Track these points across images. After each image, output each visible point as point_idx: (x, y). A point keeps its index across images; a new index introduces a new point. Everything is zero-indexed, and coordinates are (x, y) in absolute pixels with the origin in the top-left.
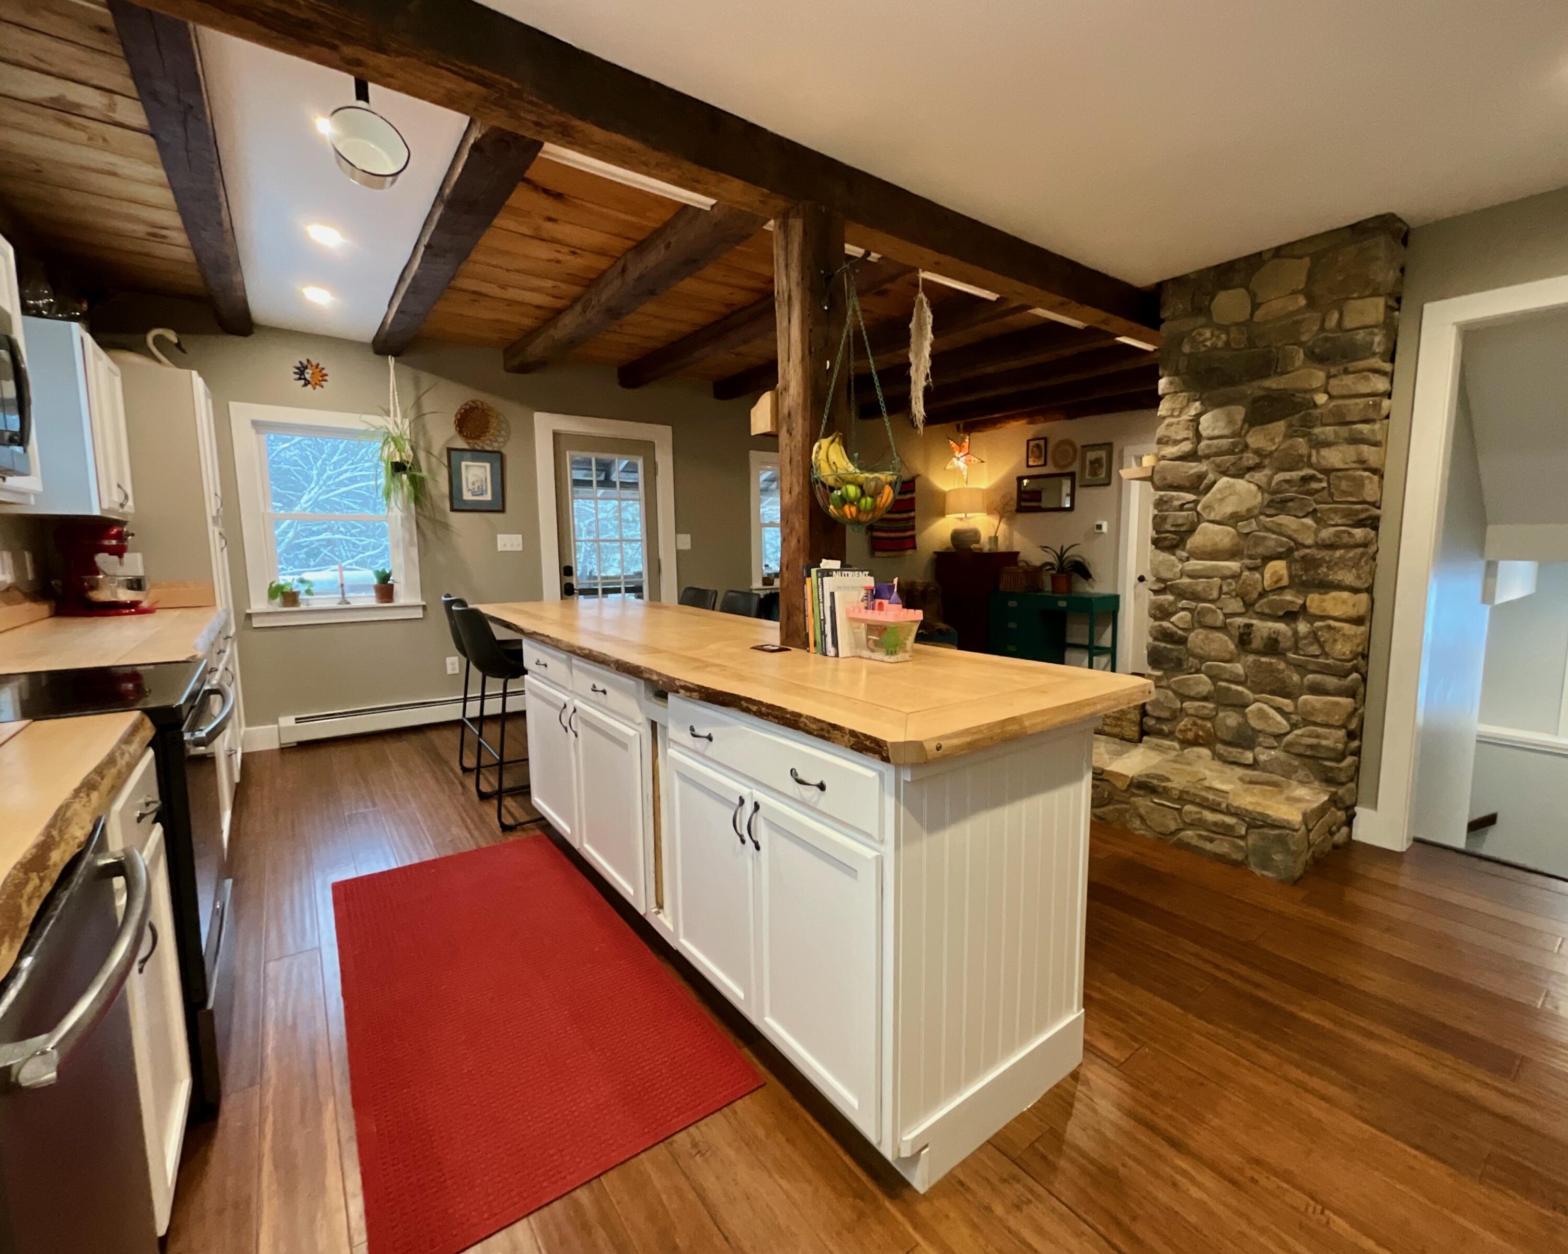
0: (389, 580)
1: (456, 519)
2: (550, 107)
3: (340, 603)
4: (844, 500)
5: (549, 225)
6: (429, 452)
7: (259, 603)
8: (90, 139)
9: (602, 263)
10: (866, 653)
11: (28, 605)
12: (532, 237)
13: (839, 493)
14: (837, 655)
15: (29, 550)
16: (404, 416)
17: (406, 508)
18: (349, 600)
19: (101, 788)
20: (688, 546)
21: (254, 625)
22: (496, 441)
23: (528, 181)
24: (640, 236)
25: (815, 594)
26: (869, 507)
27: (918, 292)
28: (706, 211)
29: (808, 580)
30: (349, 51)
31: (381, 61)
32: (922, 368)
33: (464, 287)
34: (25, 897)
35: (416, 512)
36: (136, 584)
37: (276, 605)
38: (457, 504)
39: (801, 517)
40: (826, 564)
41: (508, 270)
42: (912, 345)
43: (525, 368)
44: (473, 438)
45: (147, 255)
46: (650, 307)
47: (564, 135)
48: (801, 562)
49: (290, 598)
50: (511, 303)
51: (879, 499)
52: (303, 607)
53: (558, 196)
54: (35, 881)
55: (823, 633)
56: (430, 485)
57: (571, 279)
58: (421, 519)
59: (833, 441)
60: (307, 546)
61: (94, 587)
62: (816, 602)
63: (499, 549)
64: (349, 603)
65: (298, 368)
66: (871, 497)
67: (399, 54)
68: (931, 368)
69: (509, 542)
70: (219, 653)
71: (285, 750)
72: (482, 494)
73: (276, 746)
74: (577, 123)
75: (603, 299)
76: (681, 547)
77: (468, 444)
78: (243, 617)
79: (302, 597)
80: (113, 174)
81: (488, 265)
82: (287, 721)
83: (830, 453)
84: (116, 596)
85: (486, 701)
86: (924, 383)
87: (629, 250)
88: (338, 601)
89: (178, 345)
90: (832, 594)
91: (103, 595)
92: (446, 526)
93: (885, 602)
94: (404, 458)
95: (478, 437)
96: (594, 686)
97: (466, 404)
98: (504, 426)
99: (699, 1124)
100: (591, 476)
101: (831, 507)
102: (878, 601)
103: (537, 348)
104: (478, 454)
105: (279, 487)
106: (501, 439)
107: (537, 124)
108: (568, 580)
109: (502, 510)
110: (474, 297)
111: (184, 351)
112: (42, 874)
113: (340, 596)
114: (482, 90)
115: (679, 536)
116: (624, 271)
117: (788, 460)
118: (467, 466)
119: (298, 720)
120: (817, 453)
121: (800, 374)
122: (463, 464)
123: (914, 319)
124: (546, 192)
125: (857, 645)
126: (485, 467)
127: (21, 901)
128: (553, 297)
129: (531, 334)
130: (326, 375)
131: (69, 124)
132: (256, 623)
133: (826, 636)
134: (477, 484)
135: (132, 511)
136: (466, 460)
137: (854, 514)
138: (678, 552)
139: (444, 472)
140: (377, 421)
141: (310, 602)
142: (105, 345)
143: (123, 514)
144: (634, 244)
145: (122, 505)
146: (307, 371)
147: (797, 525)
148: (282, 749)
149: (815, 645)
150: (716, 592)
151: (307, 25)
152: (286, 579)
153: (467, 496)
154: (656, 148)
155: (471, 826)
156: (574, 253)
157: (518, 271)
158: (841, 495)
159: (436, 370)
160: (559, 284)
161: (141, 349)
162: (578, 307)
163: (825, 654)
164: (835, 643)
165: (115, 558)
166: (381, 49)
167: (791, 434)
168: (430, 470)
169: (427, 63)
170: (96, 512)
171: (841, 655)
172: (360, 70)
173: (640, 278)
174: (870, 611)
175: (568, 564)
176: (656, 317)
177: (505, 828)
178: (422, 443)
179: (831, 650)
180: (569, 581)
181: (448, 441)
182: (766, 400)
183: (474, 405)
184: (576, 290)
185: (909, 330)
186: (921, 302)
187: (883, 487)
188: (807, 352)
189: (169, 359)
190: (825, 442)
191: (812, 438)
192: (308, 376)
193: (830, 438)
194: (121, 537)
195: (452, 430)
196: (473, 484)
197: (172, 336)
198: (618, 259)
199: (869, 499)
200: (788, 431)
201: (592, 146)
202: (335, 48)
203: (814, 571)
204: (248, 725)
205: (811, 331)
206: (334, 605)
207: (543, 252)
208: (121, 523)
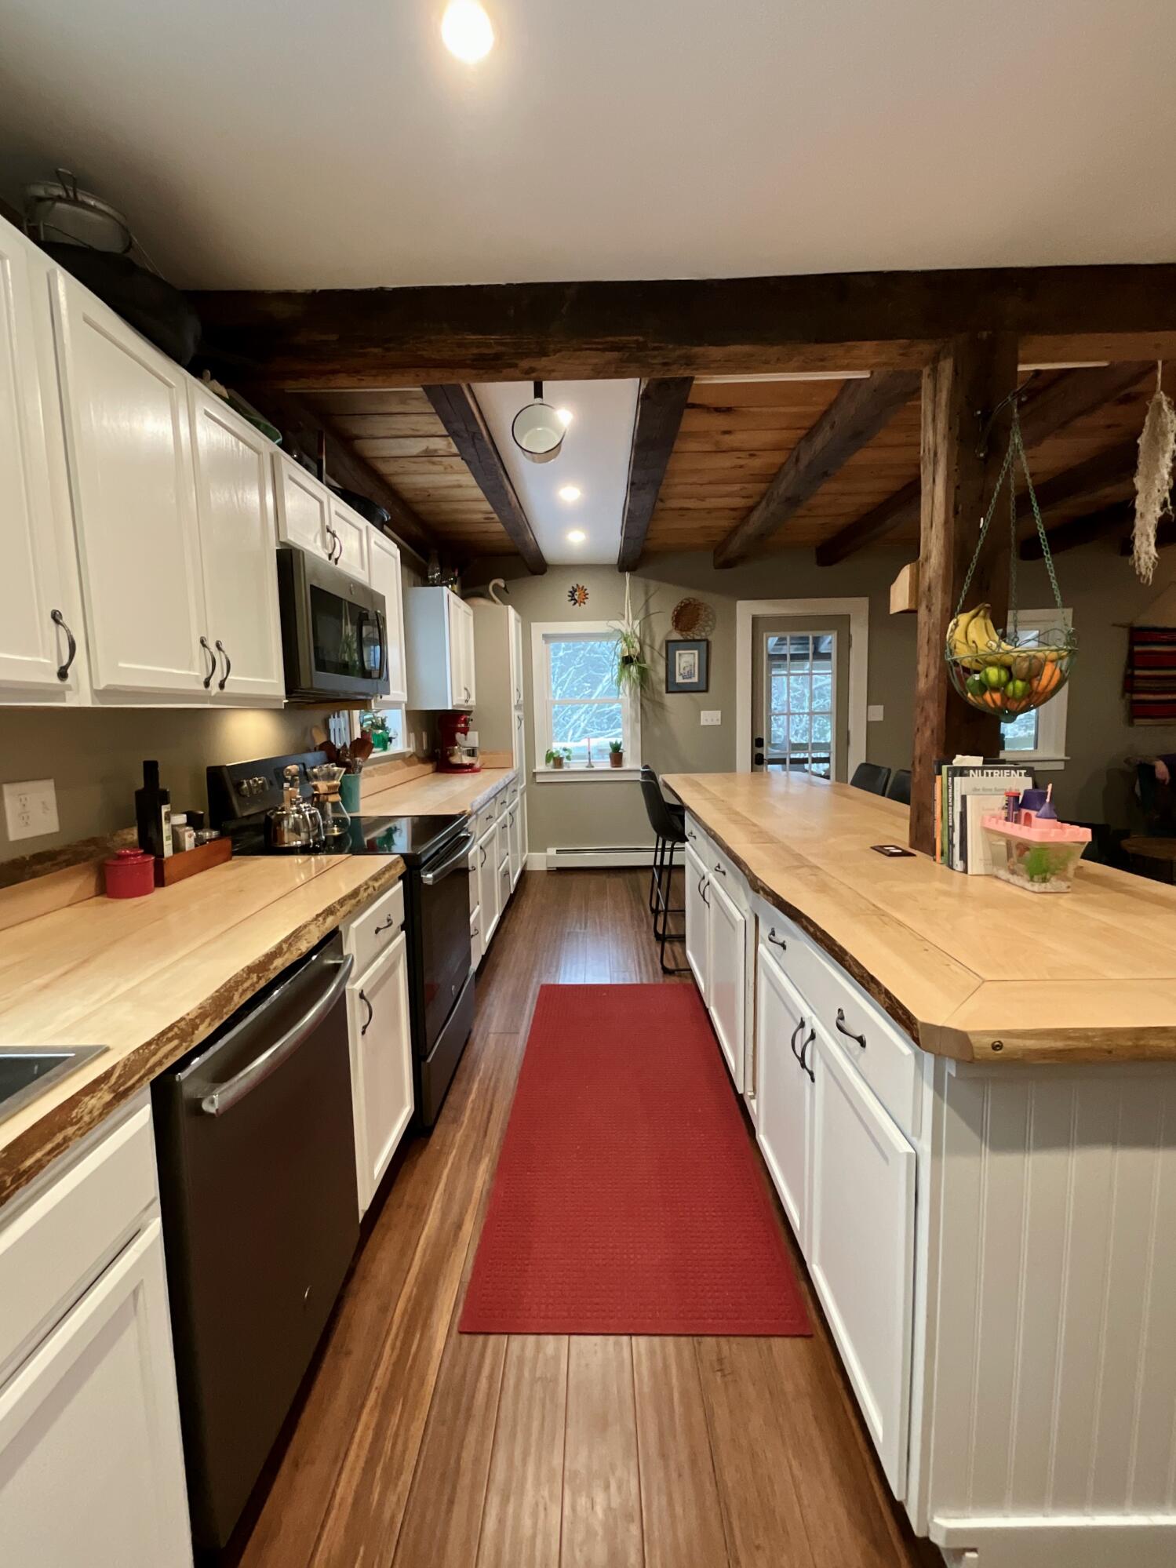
0: (619, 749)
1: (671, 700)
2: (670, 346)
3: (587, 767)
4: (984, 686)
5: (727, 437)
6: (652, 647)
7: (541, 766)
8: (445, 469)
9: (779, 458)
10: (1003, 873)
11: (420, 766)
12: (716, 452)
13: (977, 677)
14: (965, 871)
15: (426, 731)
16: (634, 618)
17: (632, 693)
18: (593, 764)
19: (338, 914)
20: (880, 718)
21: (538, 781)
22: (704, 631)
23: (693, 406)
24: (808, 424)
25: (945, 796)
26: (1019, 693)
27: (1154, 391)
28: (868, 379)
29: (938, 778)
30: (525, 364)
31: (544, 362)
32: (1155, 494)
33: (673, 506)
34: (240, 990)
35: (641, 695)
36: (472, 753)
37: (550, 768)
38: (673, 687)
39: (936, 704)
40: (960, 760)
41: (702, 485)
42: (1140, 467)
43: (728, 564)
44: (685, 631)
45: (486, 532)
46: (830, 487)
47: (687, 365)
48: (934, 758)
49: (558, 762)
50: (709, 511)
51: (1035, 683)
52: (565, 769)
53: (728, 410)
54: (254, 977)
55: (951, 842)
56: (652, 674)
57: (757, 478)
58: (645, 702)
59: (974, 617)
60: (607, 714)
61: (452, 755)
62: (945, 805)
63: (702, 724)
64: (593, 767)
65: (571, 592)
66: (1022, 680)
67: (555, 352)
68: (1171, 492)
69: (710, 717)
70: (502, 803)
71: (550, 872)
72: (690, 678)
73: (545, 869)
74: (697, 350)
75: (781, 491)
76: (871, 719)
77: (682, 635)
78: (531, 775)
79: (565, 761)
80: (460, 486)
81: (686, 484)
82: (552, 851)
83: (970, 629)
84: (462, 761)
85: (674, 853)
86: (1159, 513)
87: (802, 439)
88: (587, 764)
89: (505, 589)
90: (964, 798)
91: (455, 760)
92: (661, 705)
93: (1033, 813)
94: (632, 653)
95: (689, 629)
96: (719, 867)
97: (682, 602)
98: (711, 616)
99: (732, 1339)
100: (808, 649)
101: (969, 695)
102: (1024, 811)
103: (735, 545)
104: (688, 643)
105: (594, 670)
106: (707, 629)
107: (665, 364)
108: (759, 750)
109: (706, 691)
110: (680, 512)
111: (508, 592)
112: (260, 975)
113: (588, 761)
114: (615, 355)
115: (870, 707)
116: (797, 460)
117: (926, 640)
118: (680, 655)
119: (558, 852)
120: (952, 631)
121: (942, 542)
122: (677, 653)
123: (1145, 431)
124: (718, 410)
125: (995, 861)
126: (694, 654)
127: (236, 993)
128: (743, 497)
129: (733, 532)
130: (587, 594)
131: (434, 463)
132: (539, 779)
133: (953, 846)
134: (687, 669)
135: (474, 704)
136: (678, 650)
137: (999, 702)
138: (868, 723)
139: (663, 663)
140: (616, 624)
141: (570, 765)
142: (464, 596)
143: (467, 707)
144: (804, 432)
145: (467, 701)
146: (577, 593)
147: (931, 714)
148: (548, 871)
149: (942, 854)
150: (889, 771)
151: (497, 357)
152: (557, 747)
153: (679, 679)
154: (772, 344)
155: (643, 963)
156: (752, 455)
157: (710, 483)
158: (980, 681)
159: (662, 578)
160: (746, 485)
161: (484, 595)
162: (764, 503)
163: (951, 867)
164: (964, 856)
165: (463, 735)
166: (543, 353)
167: (930, 610)
168: (653, 660)
169: (575, 351)
170: (450, 708)
171: (970, 872)
172: (534, 375)
173: (810, 464)
174: (1009, 824)
175: (761, 737)
176: (843, 494)
177: (666, 971)
178: (648, 641)
179: (958, 864)
180: (759, 752)
181: (667, 635)
182: (905, 575)
183: (688, 602)
184: (763, 486)
185: (1138, 446)
186: (1160, 404)
187: (1041, 667)
188: (951, 514)
189: (501, 600)
190: (963, 618)
191: (951, 614)
192: (576, 597)
193: (972, 612)
194: (466, 722)
195: (668, 625)
196: (684, 669)
197: (501, 583)
198: (794, 449)
199: (1019, 684)
200: (927, 607)
201: (712, 366)
202: (515, 366)
203: (945, 768)
204: (530, 851)
205: (958, 487)
206: (584, 768)
207: (725, 462)
208: (469, 713)
